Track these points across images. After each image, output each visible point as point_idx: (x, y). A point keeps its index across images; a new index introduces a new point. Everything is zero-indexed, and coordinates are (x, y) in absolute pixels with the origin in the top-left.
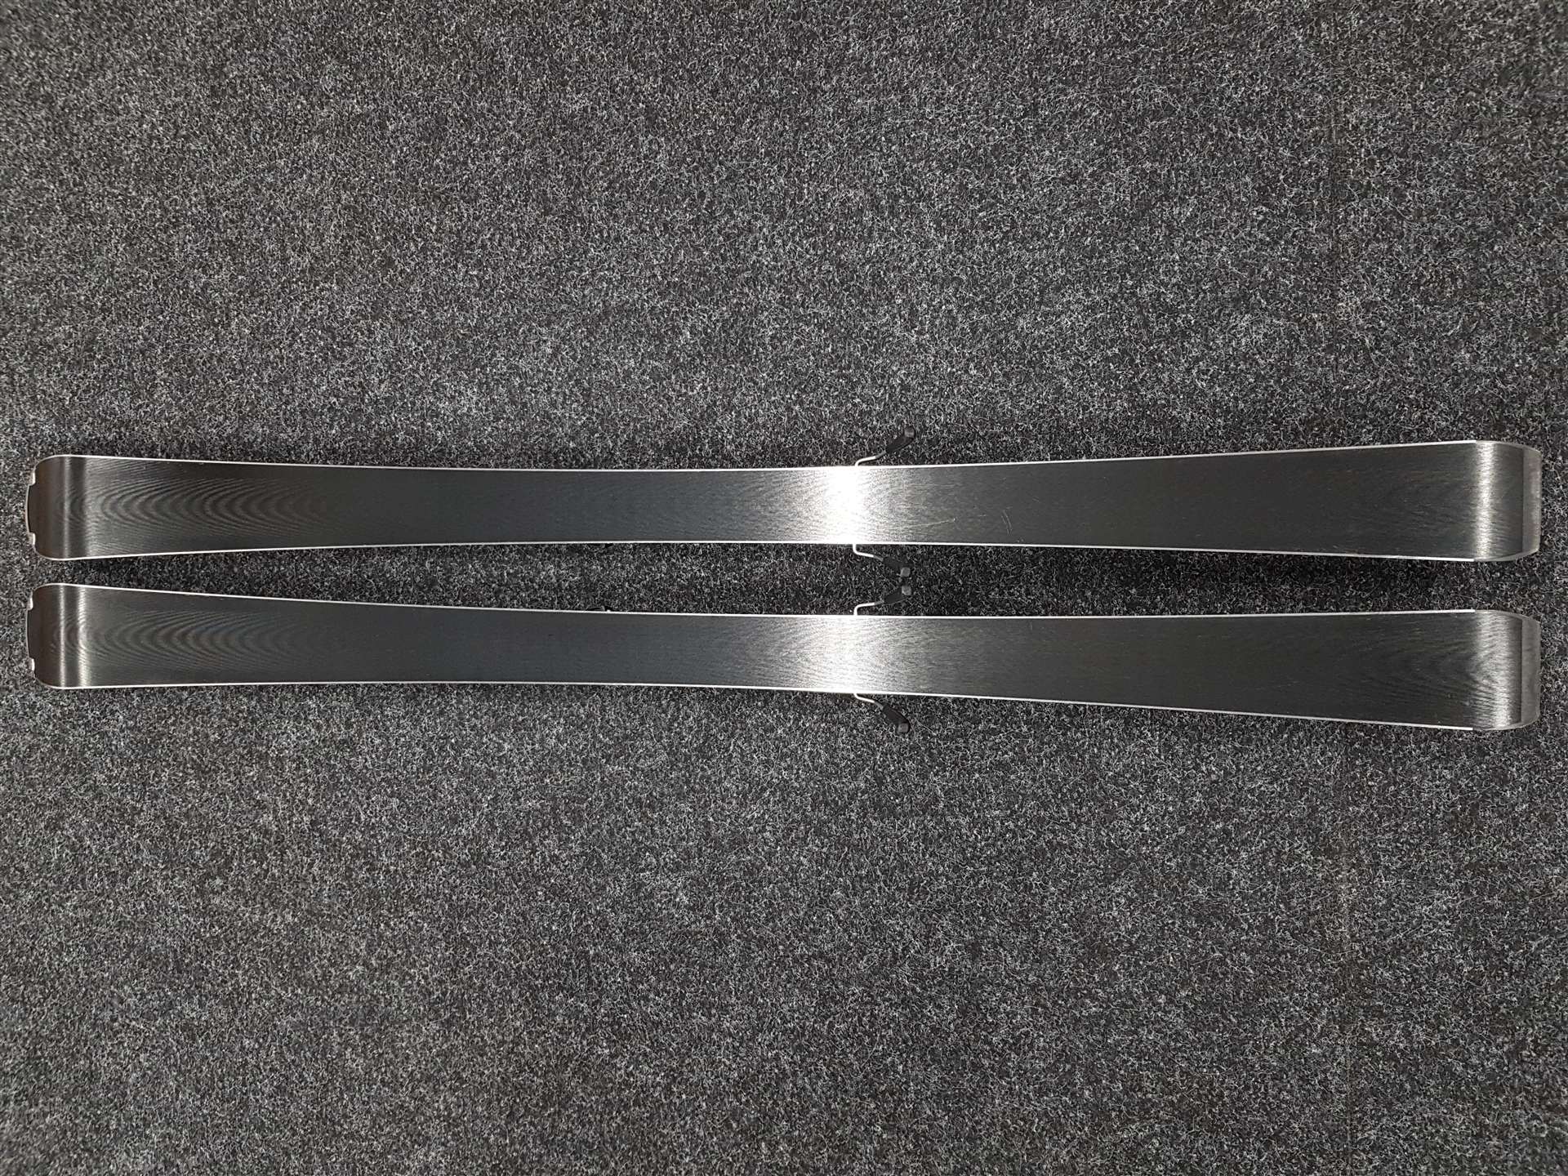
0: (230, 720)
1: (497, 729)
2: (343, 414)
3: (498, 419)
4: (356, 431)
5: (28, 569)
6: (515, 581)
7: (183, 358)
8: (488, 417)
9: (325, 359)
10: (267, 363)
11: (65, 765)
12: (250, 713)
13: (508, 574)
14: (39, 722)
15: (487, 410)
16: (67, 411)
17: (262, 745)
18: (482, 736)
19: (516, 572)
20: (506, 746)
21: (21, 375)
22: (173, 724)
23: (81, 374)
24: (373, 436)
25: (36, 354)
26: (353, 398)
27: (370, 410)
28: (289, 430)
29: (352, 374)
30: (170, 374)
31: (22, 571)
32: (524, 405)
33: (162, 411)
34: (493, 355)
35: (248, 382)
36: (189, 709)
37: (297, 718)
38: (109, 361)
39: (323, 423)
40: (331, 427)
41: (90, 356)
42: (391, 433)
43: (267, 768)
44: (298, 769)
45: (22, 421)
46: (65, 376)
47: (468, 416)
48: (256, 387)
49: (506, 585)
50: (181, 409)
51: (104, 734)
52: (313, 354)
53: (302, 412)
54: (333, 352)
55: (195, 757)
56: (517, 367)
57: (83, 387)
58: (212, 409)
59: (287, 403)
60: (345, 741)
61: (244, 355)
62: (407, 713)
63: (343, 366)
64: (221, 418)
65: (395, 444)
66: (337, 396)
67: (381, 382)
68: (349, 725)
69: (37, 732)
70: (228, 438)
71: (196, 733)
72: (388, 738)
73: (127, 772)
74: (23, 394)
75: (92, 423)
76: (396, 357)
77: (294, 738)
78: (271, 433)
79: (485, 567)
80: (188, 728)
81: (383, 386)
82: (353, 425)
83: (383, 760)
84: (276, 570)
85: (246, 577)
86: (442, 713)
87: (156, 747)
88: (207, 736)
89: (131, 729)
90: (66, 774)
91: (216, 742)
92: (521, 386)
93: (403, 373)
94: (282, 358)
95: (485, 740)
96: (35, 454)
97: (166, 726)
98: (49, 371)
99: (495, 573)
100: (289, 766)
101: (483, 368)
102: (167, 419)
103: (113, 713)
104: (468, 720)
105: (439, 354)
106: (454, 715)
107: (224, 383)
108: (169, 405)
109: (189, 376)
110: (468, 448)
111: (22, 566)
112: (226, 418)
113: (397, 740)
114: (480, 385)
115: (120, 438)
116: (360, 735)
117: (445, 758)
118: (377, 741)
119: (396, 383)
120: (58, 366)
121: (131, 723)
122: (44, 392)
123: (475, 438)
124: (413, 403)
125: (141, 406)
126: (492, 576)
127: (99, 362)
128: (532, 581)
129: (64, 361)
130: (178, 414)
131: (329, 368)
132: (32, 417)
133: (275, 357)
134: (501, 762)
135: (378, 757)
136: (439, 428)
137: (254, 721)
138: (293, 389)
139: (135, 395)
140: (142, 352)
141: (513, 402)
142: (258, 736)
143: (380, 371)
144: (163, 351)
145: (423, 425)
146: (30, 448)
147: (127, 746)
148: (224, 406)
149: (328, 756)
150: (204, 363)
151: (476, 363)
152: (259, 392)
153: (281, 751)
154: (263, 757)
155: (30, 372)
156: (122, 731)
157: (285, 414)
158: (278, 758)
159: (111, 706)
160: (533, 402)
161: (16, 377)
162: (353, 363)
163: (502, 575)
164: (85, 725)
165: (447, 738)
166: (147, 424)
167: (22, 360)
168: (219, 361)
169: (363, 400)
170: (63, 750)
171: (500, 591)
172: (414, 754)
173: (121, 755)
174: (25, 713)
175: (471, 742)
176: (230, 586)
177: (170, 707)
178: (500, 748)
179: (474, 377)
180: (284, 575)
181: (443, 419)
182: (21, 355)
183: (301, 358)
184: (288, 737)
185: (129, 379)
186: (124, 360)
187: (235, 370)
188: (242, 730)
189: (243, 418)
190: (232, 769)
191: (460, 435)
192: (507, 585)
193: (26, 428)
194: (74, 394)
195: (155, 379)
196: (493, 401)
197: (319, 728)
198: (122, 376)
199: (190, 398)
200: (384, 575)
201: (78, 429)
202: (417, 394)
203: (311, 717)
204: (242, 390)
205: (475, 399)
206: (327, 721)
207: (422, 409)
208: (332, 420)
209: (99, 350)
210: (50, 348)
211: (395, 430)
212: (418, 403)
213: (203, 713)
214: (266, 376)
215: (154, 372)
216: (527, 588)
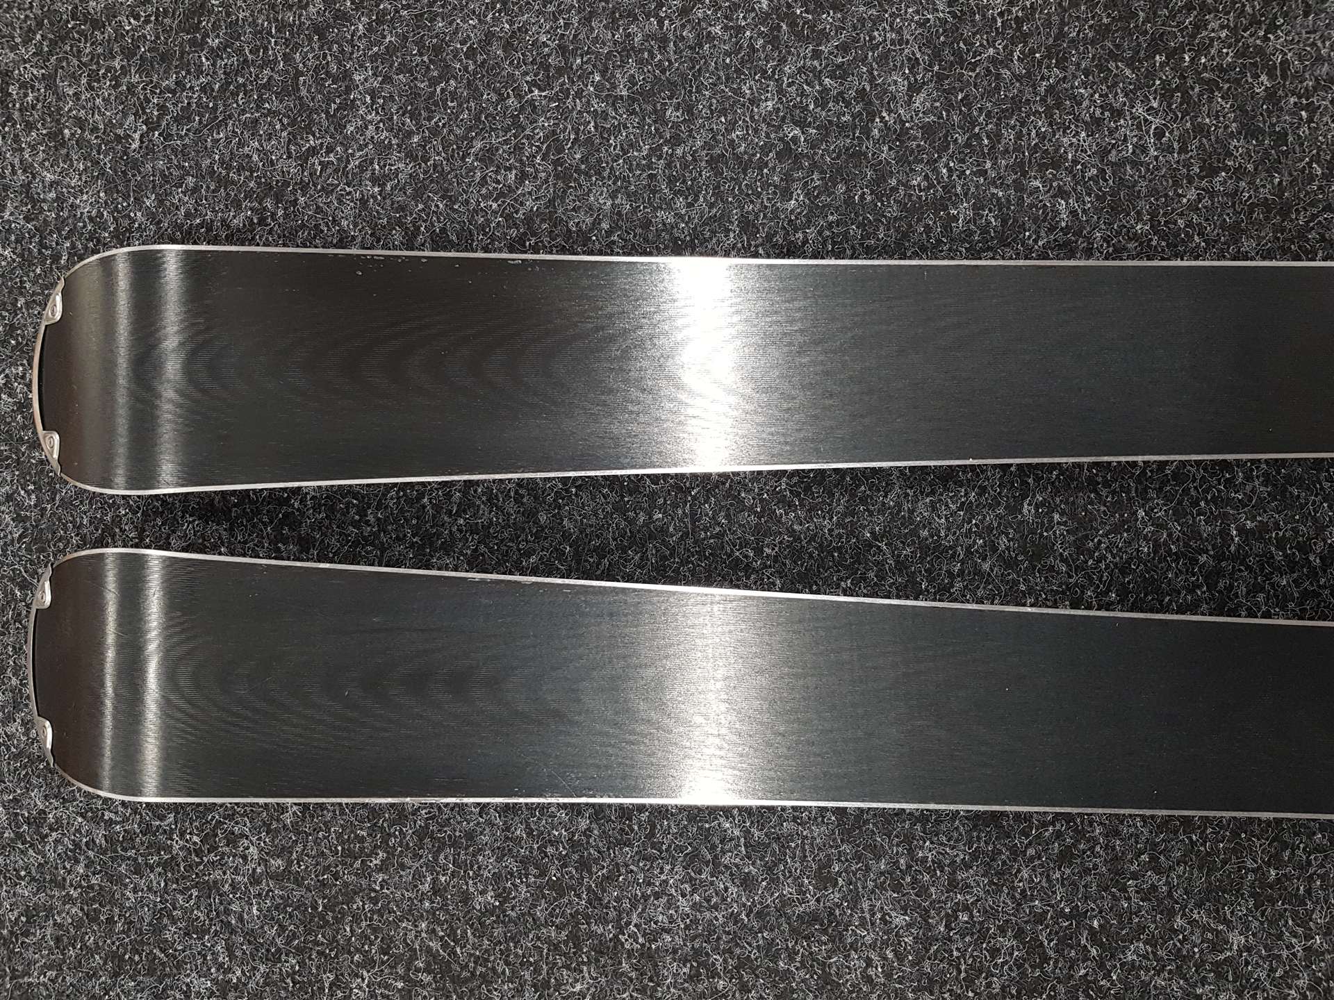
0: (524, 862)
1: (1211, 897)
2: (814, 166)
3: (1214, 172)
4: (849, 201)
5: (33, 515)
6: (1258, 547)
7: (420, 43)
8: (1188, 165)
9: (773, 39)
10: (626, 49)
11: (115, 957)
12: (574, 845)
13: (1241, 530)
14: (52, 856)
15: (1183, 150)
16: (136, 165)
17: (604, 921)
18: (1171, 914)
19: (1263, 528)
20: (1237, 940)
21: (23, 85)
22: (380, 869)
23: (170, 82)
24: (893, 211)
25: (63, 39)
26: (842, 127)
27: (885, 153)
28: (680, 202)
29: (841, 73)
30: (387, 79)
31: (18, 519)
32: (1281, 138)
33: (366, 163)
34: (1199, 26)
35: (579, 94)
36: (422, 834)
37: (693, 859)
38: (240, 51)
39: (766, 185)
40: (787, 194)
41: (193, 42)
42: (940, 205)
43: (617, 974)
44: (694, 978)
45: (27, 186)
46: (131, 88)
47: (1135, 164)
48: (596, 105)
49: (1234, 558)
50: (411, 156)
51: (210, 889)
52: (740, 30)
53: (713, 162)
54: (792, 25)
55: (435, 945)
56: (1260, 51)
57: (174, 110)
58: (487, 157)
59: (675, 141)
60: (814, 917)
61: (570, 33)
62: (974, 856)
63: (816, 55)
64: (512, 176)
65: (947, 228)
66: (802, 124)
67: (914, 89)
68: (825, 880)
69: (46, 879)
70: (529, 219)
71: (436, 890)
72: (925, 915)
73: (266, 976)
74: (29, 126)
75: (196, 189)
76: (953, 33)
77: (684, 905)
78: (635, 210)
79: (1178, 514)
80: (418, 876)
81: (919, 100)
82: (841, 188)
83: (913, 964)
84: (642, 518)
85: (566, 536)
86: (1065, 857)
87: (338, 920)
88: (466, 898)
89: (277, 877)
90: (116, 975)
91: (488, 911)
92: (1271, 95)
93: (973, 67)
94: (664, 41)
95: (1179, 922)
96: (56, 258)
97: (365, 872)
98: (93, 76)
99: (1206, 530)
100: (672, 970)
101: (1174, 54)
102: (375, 180)
103: (232, 839)
104: (1134, 876)
105: (1063, 23)
106: (1099, 861)
107: (519, 97)
108: (383, 149)
109: (433, 82)
110: (1135, 237)
111: (20, 506)
112: (522, 177)
113: (950, 919)
114: (1166, 94)
115: (262, 221)
116: (855, 902)
117: (1073, 964)
118: (899, 920)
119: (952, 91)
120: (117, 64)
121: (277, 863)
122: (80, 123)
123: (1153, 215)
124: (996, 137)
125: (313, 151)
126: (1197, 535)
127: (215, 54)
128: (1304, 548)
129: (129, 53)
130: (405, 169)
131: (782, 61)
132: (49, 177)
133: (647, 38)
134: (1220, 976)
135: (900, 957)
136: (1062, 193)
137: (584, 865)
138: (689, 110)
139: (301, 124)
140: (320, 30)
141: (1249, 131)
142: (595, 900)
143: (914, 63)
144: (369, 28)
145: (1019, 187)
146: (42, 245)
147: (267, 917)
148: (518, 148)
149: (770, 951)
150: (471, 53)
151: (1156, 44)
152: (605, 117)
153: (653, 936)
154: (607, 950)
155: (50, 81)
156: (255, 880)
157: (669, 165)
158: (647, 955)
159: (228, 825)
160: (1304, 131)
161: (13, 90)
162: (844, 48)
163: (1225, 533)
164: (165, 865)
165: (1078, 916)
166: (327, 191)
167: (27, 52)
168: (508, 46)
169: (867, 132)
170: (110, 920)
171: (1219, 573)
172: (995, 952)
173: (250, 936)
174: (19, 836)
175: (1142, 929)
176: (528, 554)
177: (372, 832)
178: (1219, 943)
179: (1151, 75)
180: (663, 530)
181: (1070, 171)
182: (26, 42)
183: (710, 37)
184: (669, 905)
185: (289, 89)
186: (276, 49)
187: (547, 68)
188: (552, 886)
189: (564, 175)
190: (527, 975)
191: (1115, 210)
192: (1240, 558)
193: (34, 202)
194: (152, 126)
195: (348, 90)
196: (1200, 130)
197: (747, 883)
198: (267, 86)
199: (435, 132)
200: (914, 533)
201: (161, 202)
202: (1004, 115)
203: (726, 860)
204: (564, 113)
205: (1157, 122)
206: (769, 869)
207: (1018, 149)
208: (787, 178)
209: (215, 27)
210: (97, 25)
211: (949, 197)
212: (1009, 136)
213: (455, 844)
214: (621, 79)
215: (347, 75)
216: (1292, 565)
